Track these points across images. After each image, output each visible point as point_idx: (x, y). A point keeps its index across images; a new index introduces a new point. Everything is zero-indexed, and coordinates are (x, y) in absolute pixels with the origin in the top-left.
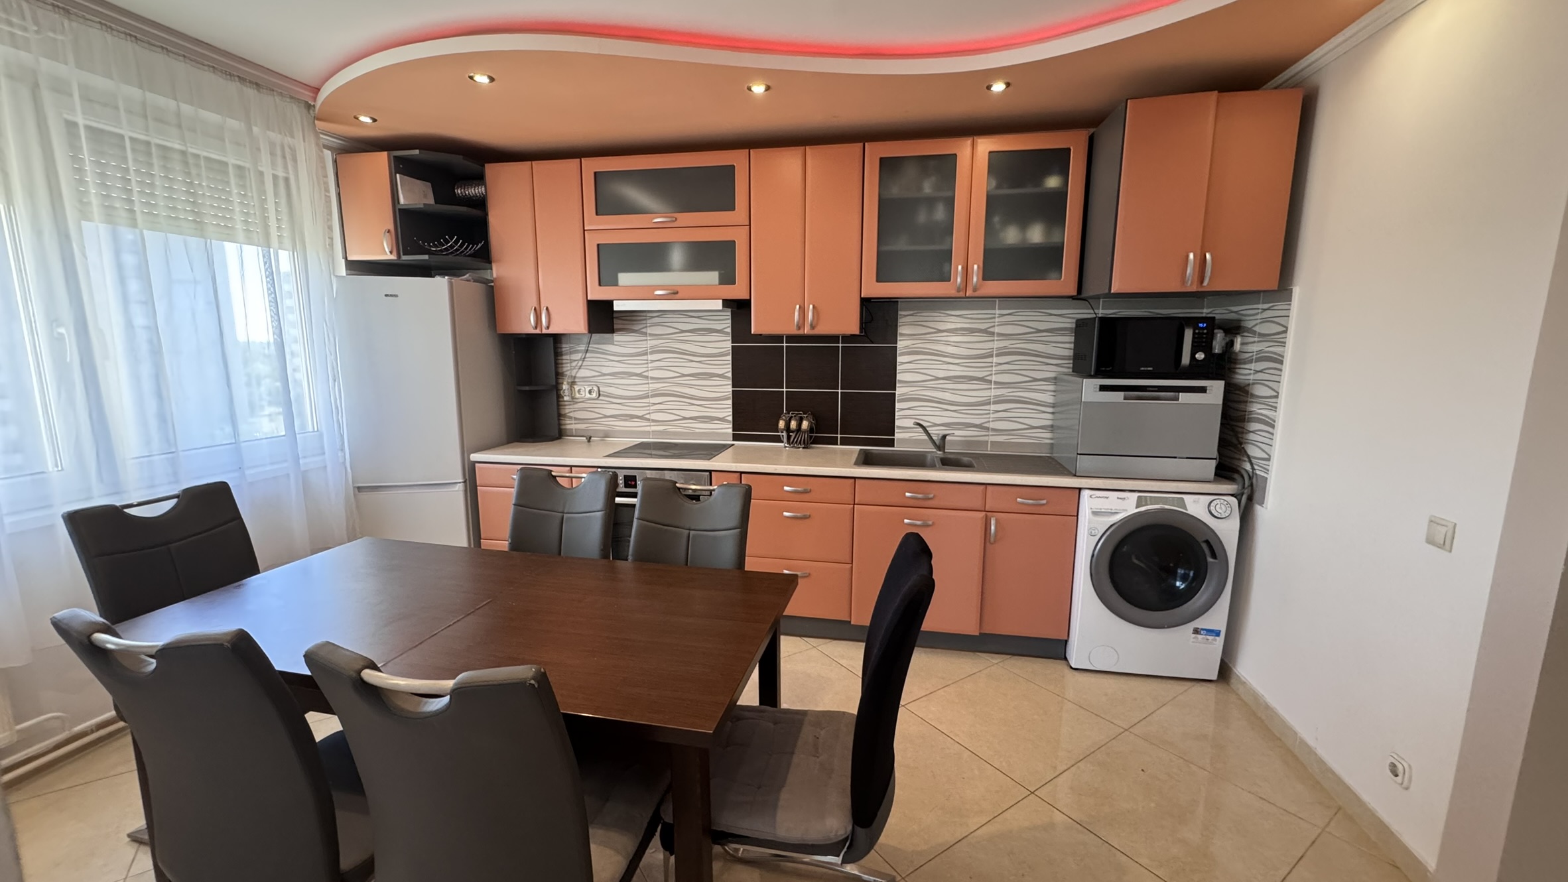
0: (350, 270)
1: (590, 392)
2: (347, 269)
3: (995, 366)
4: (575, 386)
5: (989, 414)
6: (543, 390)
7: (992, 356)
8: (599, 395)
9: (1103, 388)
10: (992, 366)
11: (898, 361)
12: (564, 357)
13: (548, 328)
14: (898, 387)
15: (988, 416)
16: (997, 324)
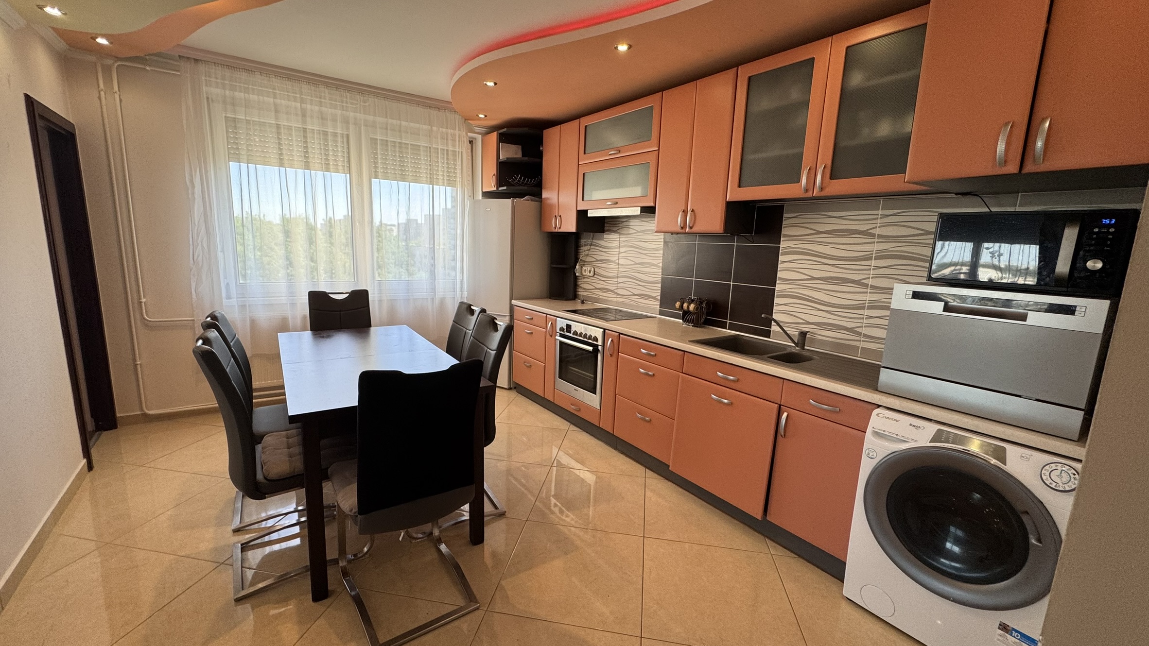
0: (485, 197)
1: (590, 272)
2: (482, 196)
3: (873, 269)
4: (584, 267)
5: (863, 318)
6: (567, 268)
7: (871, 259)
8: (594, 274)
9: (916, 295)
10: (870, 269)
11: (780, 260)
12: (581, 248)
13: (560, 228)
14: (778, 284)
15: (861, 321)
16: (878, 225)
